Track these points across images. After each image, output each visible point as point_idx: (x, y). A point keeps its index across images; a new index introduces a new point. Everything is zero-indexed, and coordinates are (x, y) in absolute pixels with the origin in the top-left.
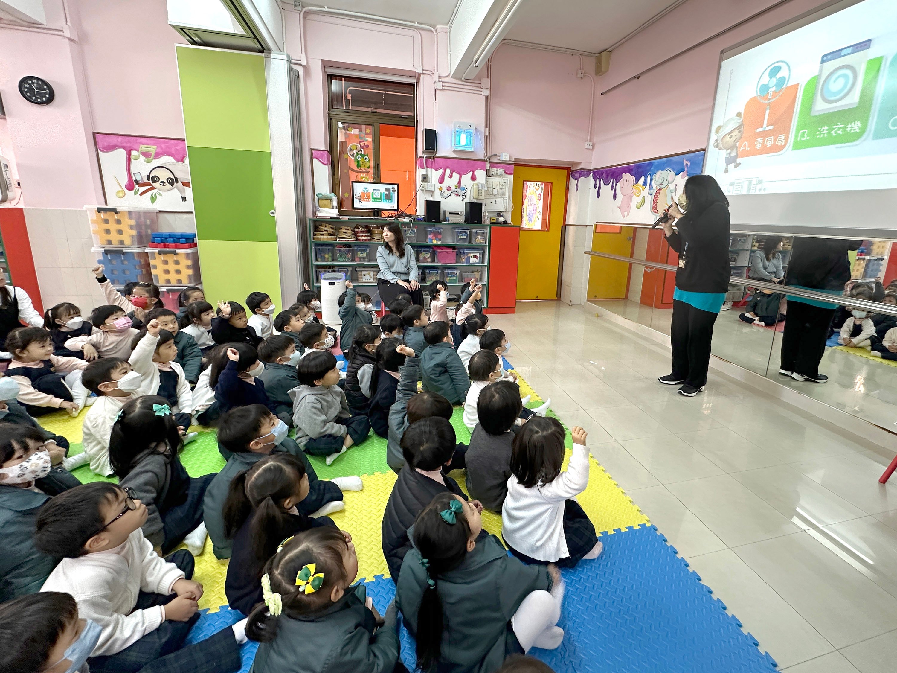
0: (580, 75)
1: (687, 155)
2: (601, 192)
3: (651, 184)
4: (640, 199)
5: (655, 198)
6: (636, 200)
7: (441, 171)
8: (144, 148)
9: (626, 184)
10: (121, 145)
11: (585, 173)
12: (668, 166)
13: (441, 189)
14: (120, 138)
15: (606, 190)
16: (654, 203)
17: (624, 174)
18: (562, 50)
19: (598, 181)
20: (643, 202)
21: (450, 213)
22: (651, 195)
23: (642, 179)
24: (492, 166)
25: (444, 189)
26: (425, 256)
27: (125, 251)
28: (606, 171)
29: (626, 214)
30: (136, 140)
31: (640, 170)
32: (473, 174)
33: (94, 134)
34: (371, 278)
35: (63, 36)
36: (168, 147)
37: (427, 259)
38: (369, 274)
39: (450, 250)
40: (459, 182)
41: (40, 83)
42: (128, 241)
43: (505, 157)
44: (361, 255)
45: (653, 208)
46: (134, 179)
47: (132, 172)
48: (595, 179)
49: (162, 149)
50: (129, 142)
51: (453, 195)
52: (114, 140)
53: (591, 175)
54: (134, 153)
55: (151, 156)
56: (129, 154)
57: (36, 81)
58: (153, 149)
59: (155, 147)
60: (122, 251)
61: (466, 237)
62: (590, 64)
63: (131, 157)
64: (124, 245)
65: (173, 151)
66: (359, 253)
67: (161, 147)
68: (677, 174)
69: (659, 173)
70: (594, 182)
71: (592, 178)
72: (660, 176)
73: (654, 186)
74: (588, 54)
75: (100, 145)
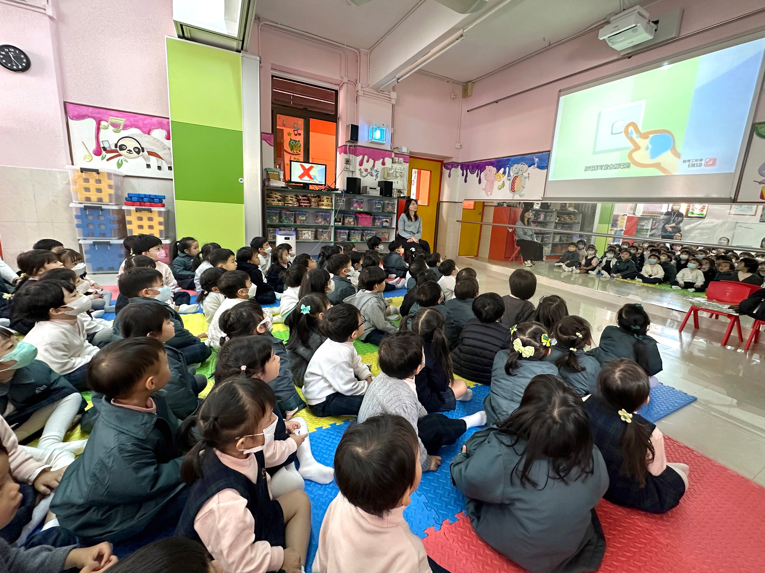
0: (453, 97)
1: (537, 154)
2: (468, 179)
3: (509, 173)
4: (500, 183)
5: (513, 182)
6: (497, 184)
7: (361, 157)
8: (113, 119)
9: (489, 173)
10: (92, 115)
11: (454, 165)
12: (522, 161)
13: (360, 170)
14: (91, 109)
15: (473, 177)
16: (512, 185)
17: (487, 166)
18: (442, 78)
19: (465, 171)
20: (503, 185)
21: (370, 188)
22: (509, 180)
23: (502, 170)
24: (396, 156)
25: (363, 170)
26: (349, 220)
27: (104, 207)
28: (472, 164)
29: (489, 193)
30: (107, 112)
31: (500, 164)
32: (383, 160)
33: (65, 103)
34: (309, 236)
35: (45, 14)
36: (137, 121)
37: (351, 222)
38: (308, 233)
39: (368, 217)
40: (374, 166)
41: (17, 52)
42: (106, 200)
43: (404, 150)
44: (302, 218)
45: (512, 189)
46: (102, 146)
47: (101, 139)
48: (462, 169)
49: (131, 122)
50: (99, 113)
51: (369, 175)
52: (85, 111)
53: (459, 167)
54: (103, 123)
55: (119, 127)
56: (99, 124)
57: (13, 50)
58: (122, 121)
59: (124, 120)
60: (101, 207)
61: (380, 207)
62: (459, 90)
63: (100, 126)
64: (102, 202)
65: (140, 124)
66: (300, 216)
67: (129, 120)
68: (529, 167)
69: (516, 166)
70: (462, 172)
71: (460, 169)
72: (515, 168)
73: (512, 174)
74: (458, 83)
75: (70, 114)
